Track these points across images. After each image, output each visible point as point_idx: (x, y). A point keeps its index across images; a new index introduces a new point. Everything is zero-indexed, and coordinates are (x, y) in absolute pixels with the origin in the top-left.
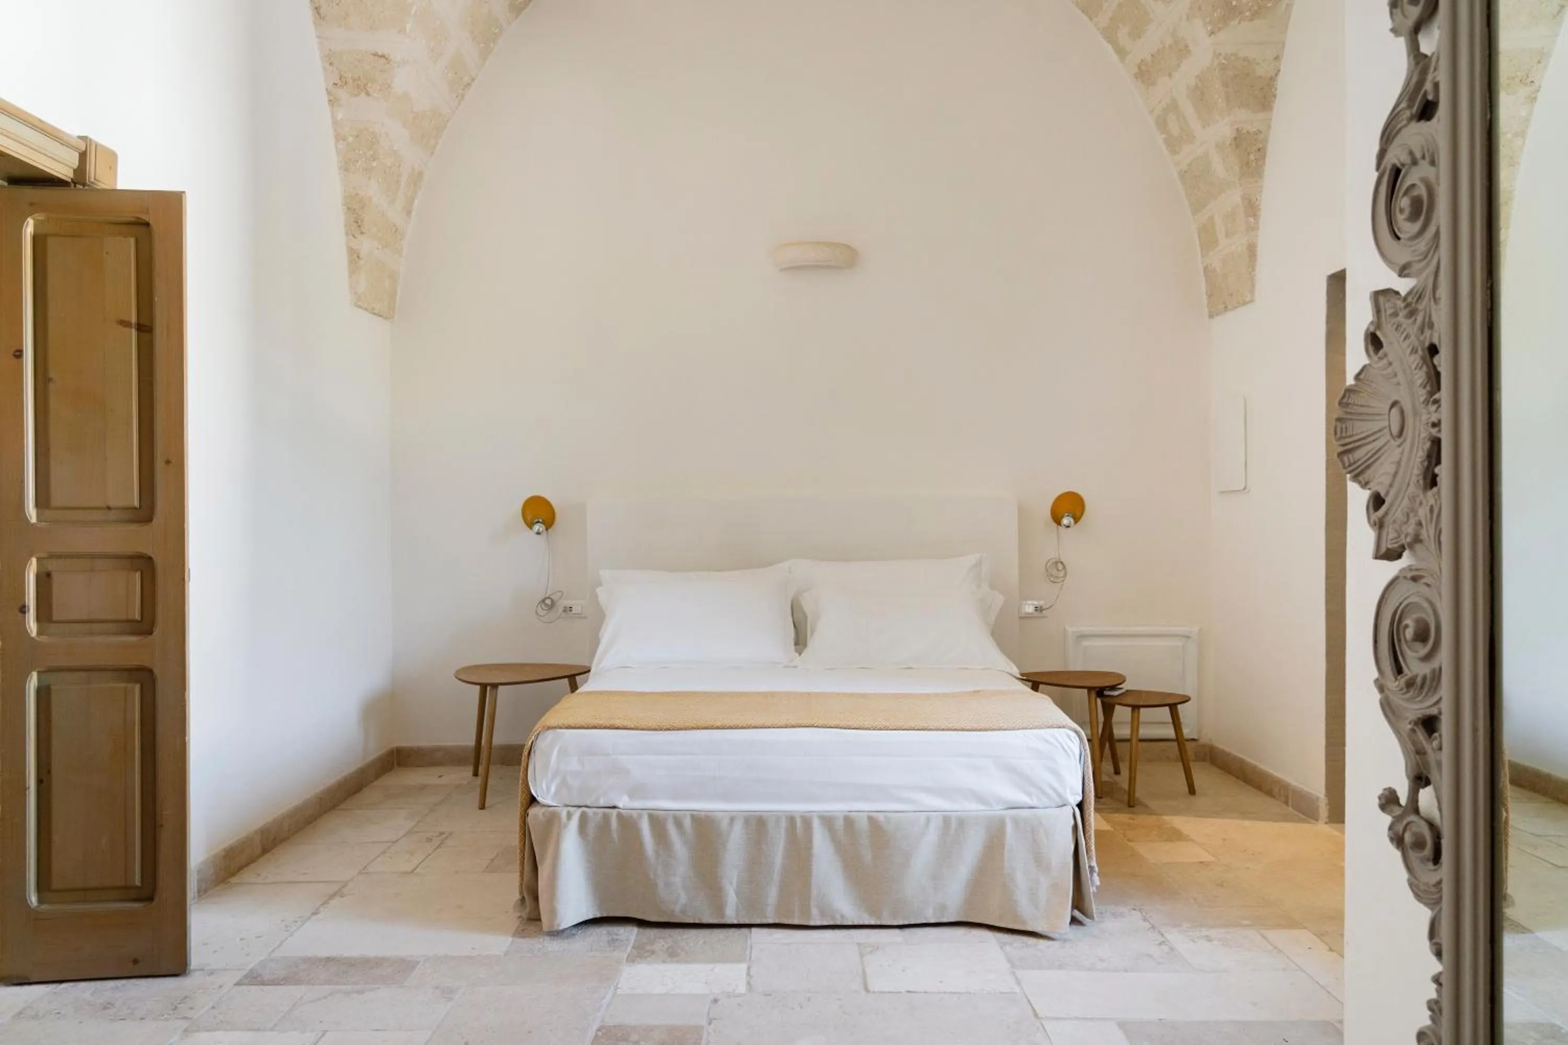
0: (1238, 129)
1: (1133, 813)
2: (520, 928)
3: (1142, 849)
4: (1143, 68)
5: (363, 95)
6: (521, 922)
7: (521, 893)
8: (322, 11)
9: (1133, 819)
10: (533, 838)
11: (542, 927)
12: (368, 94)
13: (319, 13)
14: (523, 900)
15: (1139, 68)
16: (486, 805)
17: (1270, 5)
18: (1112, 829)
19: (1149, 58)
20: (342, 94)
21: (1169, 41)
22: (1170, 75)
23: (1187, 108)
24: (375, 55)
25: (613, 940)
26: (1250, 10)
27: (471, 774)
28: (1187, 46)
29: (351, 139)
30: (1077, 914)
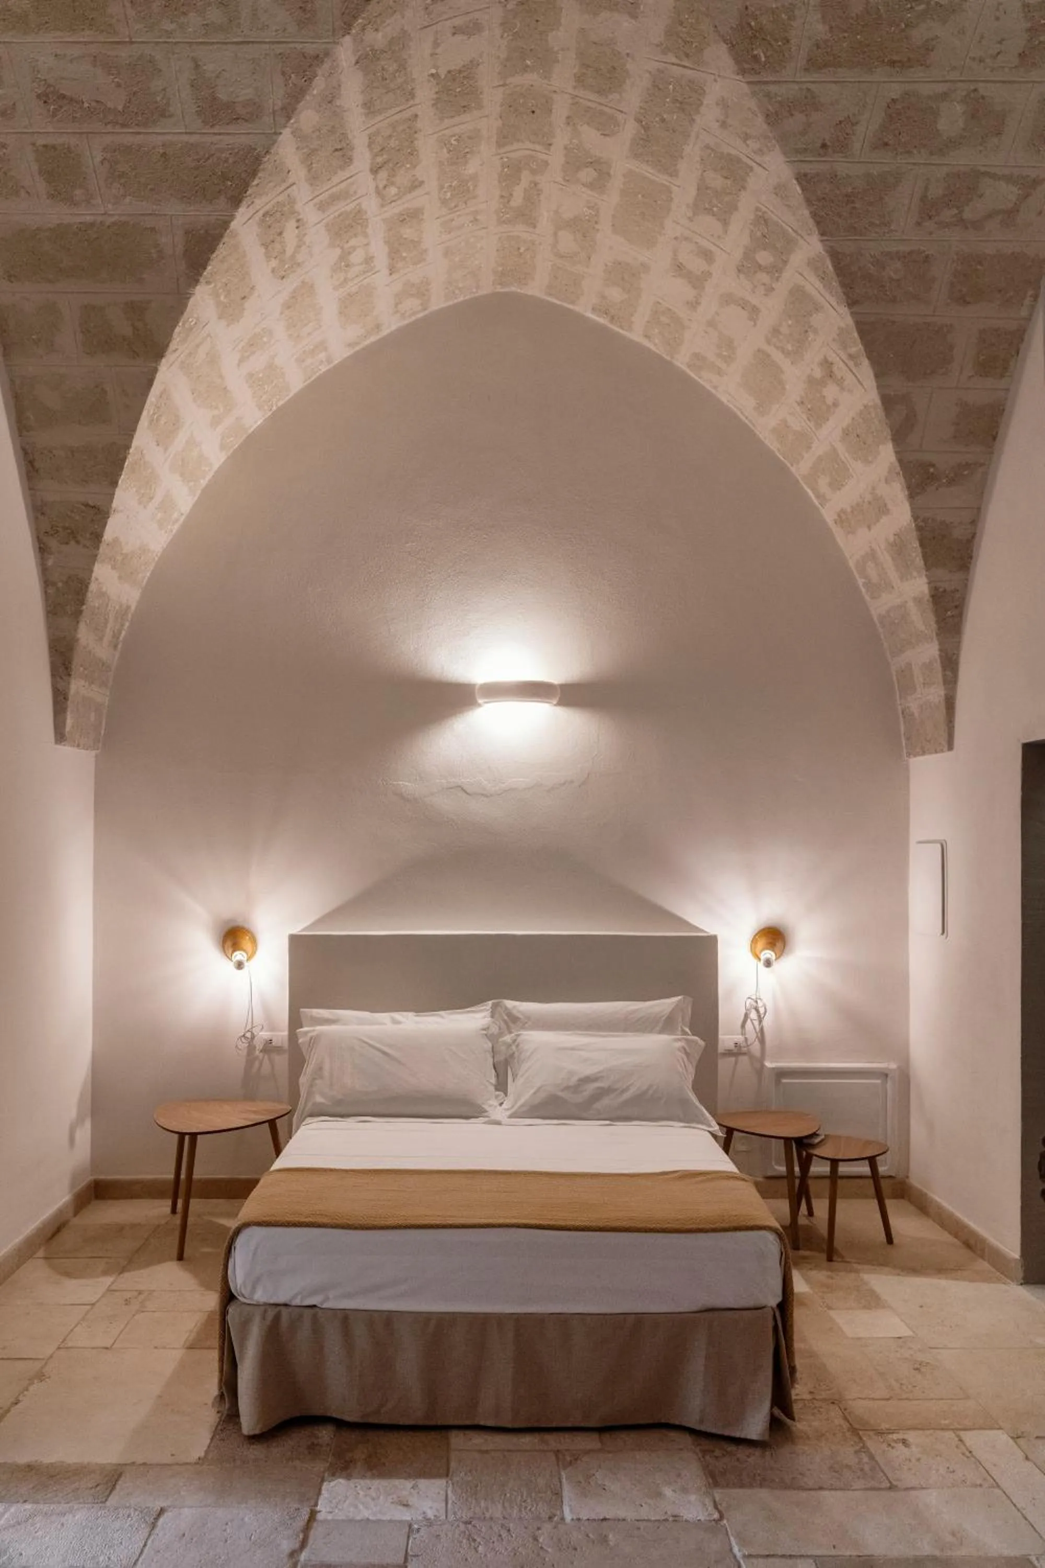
0: (935, 587)
1: (832, 1271)
2: (220, 1427)
3: (840, 1318)
4: (844, 517)
5: (72, 543)
6: (220, 1418)
7: (220, 1388)
8: (37, 465)
9: (832, 1278)
10: (232, 1334)
11: (241, 1428)
12: (78, 542)
13: (33, 466)
14: (222, 1396)
15: (839, 516)
16: (185, 1255)
17: (966, 473)
18: (811, 1292)
19: (849, 510)
20: (53, 543)
21: (868, 497)
22: (869, 528)
23: (886, 559)
24: (87, 505)
25: (313, 1444)
26: (947, 477)
27: (168, 1210)
28: (885, 505)
29: (60, 585)
30: (777, 1412)
